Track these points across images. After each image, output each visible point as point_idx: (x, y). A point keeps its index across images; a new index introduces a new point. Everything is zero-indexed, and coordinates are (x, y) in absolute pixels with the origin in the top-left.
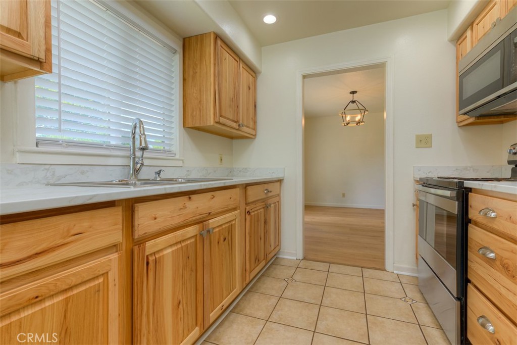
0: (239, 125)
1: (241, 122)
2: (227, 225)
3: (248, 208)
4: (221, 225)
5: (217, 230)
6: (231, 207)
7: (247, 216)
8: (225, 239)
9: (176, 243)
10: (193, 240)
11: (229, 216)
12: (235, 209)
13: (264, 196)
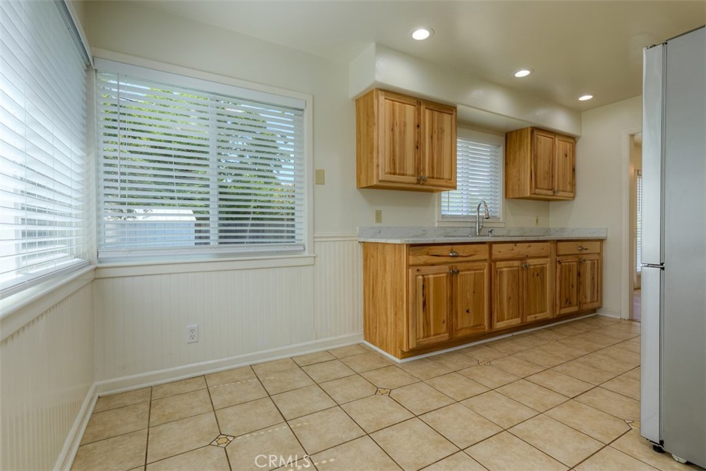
0: (554, 192)
1: (556, 189)
2: (540, 266)
3: (558, 259)
4: (535, 265)
5: (532, 267)
6: (543, 255)
7: (558, 264)
8: (538, 275)
9: (509, 267)
10: (517, 268)
11: (542, 261)
12: (546, 257)
13: (577, 252)
